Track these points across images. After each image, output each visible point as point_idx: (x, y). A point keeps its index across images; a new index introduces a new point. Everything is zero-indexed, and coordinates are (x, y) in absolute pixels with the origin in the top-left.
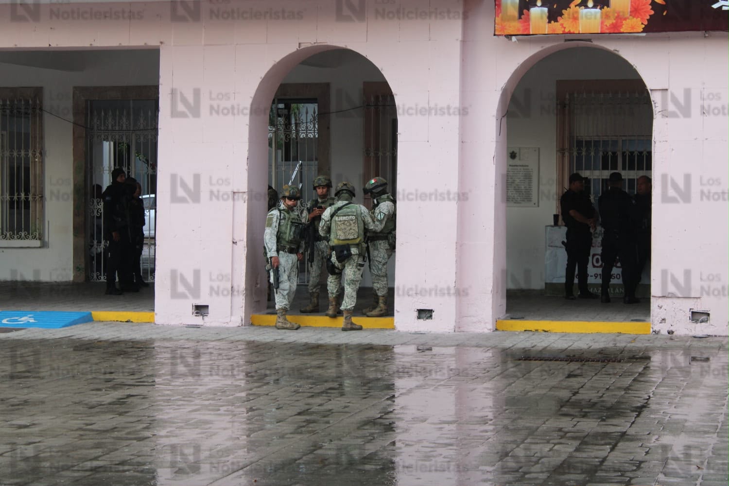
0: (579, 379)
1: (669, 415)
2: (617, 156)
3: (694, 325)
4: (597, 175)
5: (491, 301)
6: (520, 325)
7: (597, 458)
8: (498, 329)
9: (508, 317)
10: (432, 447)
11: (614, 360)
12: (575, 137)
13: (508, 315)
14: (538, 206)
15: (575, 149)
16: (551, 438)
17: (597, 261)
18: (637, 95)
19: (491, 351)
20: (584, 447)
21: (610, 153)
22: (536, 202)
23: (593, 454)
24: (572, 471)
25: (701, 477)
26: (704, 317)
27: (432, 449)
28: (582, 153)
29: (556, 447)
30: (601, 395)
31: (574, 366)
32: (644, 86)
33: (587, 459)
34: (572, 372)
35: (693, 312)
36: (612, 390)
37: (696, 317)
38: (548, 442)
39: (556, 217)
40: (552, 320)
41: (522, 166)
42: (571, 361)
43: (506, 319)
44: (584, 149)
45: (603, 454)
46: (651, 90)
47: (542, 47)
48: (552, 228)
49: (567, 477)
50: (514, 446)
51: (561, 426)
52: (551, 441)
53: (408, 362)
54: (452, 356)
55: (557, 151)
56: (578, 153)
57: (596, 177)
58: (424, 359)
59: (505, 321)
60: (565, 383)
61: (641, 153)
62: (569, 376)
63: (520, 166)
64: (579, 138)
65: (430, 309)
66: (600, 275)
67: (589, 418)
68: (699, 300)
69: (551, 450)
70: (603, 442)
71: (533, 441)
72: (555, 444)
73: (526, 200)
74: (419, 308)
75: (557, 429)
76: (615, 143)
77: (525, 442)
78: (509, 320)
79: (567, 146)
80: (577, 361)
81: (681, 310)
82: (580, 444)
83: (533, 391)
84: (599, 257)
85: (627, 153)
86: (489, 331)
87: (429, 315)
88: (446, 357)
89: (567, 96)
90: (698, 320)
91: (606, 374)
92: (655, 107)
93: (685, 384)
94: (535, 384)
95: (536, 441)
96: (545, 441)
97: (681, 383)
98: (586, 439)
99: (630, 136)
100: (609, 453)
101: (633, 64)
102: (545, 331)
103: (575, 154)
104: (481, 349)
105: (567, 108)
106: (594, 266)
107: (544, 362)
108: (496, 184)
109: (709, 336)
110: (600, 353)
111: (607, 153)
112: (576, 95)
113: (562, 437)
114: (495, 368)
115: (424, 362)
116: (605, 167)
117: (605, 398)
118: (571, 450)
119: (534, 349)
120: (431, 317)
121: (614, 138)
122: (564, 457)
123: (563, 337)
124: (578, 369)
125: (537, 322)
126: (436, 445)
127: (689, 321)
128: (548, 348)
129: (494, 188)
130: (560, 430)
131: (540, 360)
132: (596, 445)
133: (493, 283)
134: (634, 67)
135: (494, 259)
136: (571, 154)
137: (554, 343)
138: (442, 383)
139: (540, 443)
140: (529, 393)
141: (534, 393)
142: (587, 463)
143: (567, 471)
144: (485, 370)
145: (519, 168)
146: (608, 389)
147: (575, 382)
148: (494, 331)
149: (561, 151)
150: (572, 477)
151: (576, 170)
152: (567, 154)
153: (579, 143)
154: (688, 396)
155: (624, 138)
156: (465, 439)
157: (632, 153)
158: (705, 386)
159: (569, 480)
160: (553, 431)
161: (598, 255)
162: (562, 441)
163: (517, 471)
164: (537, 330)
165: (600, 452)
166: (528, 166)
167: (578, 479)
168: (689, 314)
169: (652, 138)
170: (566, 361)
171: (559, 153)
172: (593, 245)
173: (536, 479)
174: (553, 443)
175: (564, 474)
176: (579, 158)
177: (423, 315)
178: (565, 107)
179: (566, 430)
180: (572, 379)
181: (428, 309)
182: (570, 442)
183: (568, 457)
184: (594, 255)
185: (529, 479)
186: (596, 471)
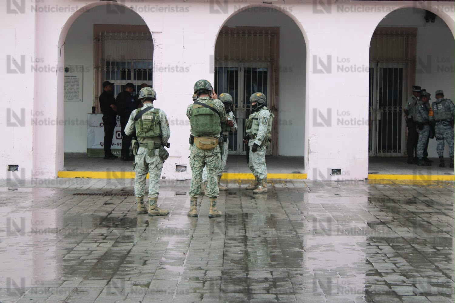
0: (111, 206)
1: (166, 225)
2: (131, 71)
3: (178, 173)
4: (119, 83)
5: (54, 160)
6: (73, 174)
7: (126, 250)
8: (59, 176)
9: (65, 169)
10: (26, 247)
11: (131, 194)
12: (105, 60)
13: (65, 168)
14: (82, 101)
15: (105, 67)
16: (97, 239)
17: (119, 135)
18: (143, 35)
19: (56, 190)
20: (117, 244)
21: (126, 70)
22: (81, 99)
23: (123, 248)
24: (112, 258)
25: (186, 259)
26: (183, 168)
27: (25, 248)
28: (109, 69)
29: (101, 245)
30: (125, 214)
31: (107, 198)
32: (148, 29)
33: (119, 251)
34: (107, 201)
35: (176, 166)
36: (132, 211)
37: (179, 168)
38: (96, 242)
39: (94, 108)
40: (93, 171)
41: (73, 77)
42: (105, 195)
43: (64, 170)
44: (111, 67)
45: (128, 248)
46: (152, 32)
47: (86, 4)
48: (92, 115)
49: (108, 261)
50: (76, 245)
51: (102, 233)
52: (98, 242)
53: (5, 197)
54: (31, 193)
55: (94, 68)
56: (107, 69)
57: (118, 84)
58: (14, 195)
59: (63, 172)
60: (103, 208)
61: (145, 70)
62: (105, 204)
63: (71, 77)
64: (108, 60)
65: (16, 164)
66: (121, 143)
67: (119, 228)
68: (180, 158)
69: (98, 246)
70: (128, 241)
71: (87, 242)
72: (100, 243)
73: (75, 98)
74: (9, 164)
75: (101, 234)
76: (129, 63)
77: (82, 242)
78: (65, 171)
79: (100, 65)
80: (109, 195)
81: (170, 164)
82: (115, 243)
83: (84, 213)
84: (120, 133)
85: (137, 69)
86: (54, 178)
87: (16, 168)
88: (28, 194)
89: (100, 34)
90: (180, 170)
91: (127, 203)
92: (155, 42)
93: (174, 207)
94: (85, 209)
95: (89, 241)
96: (94, 242)
97: (172, 207)
98: (118, 240)
99: (139, 59)
100: (133, 247)
101: (141, 16)
102: (88, 178)
103: (105, 69)
104: (50, 189)
105: (100, 41)
106: (117, 138)
107: (89, 196)
108: (58, 88)
109: (186, 179)
110: (122, 190)
111: (125, 69)
112: (105, 34)
113: (104, 239)
114: (59, 200)
115: (14, 197)
116: (123, 78)
117: (128, 216)
118: (110, 246)
119: (82, 188)
120: (17, 169)
121: (129, 61)
122: (105, 250)
123: (99, 181)
124: (110, 199)
125: (84, 172)
126: (28, 245)
127: (174, 171)
128: (91, 188)
129: (56, 90)
130: (102, 235)
131: (87, 195)
132: (124, 243)
133: (56, 148)
134: (142, 18)
135: (57, 134)
136: (102, 70)
137: (94, 184)
138: (28, 209)
139: (91, 243)
140: (82, 214)
141: (85, 214)
142: (119, 253)
143: (108, 258)
144: (53, 201)
145: (70, 78)
146: (129, 211)
147: (109, 208)
148: (56, 178)
149: (97, 67)
150: (111, 261)
151: (106, 79)
152: (100, 70)
153: (108, 63)
154: (176, 214)
155: (135, 61)
156: (45, 241)
157: (140, 70)
158: (185, 208)
159: (110, 263)
160: (98, 236)
161: (119, 131)
162: (105, 241)
163: (79, 259)
164: (83, 177)
165: (127, 247)
166: (76, 77)
167: (115, 262)
168: (175, 167)
169: (153, 61)
170: (102, 195)
171: (95, 69)
172: (117, 125)
173: (91, 263)
174: (98, 243)
175: (107, 259)
176: (108, 72)
177: (12, 168)
178: (99, 40)
179: (106, 235)
180: (107, 206)
181: (15, 164)
182: (109, 241)
183: (109, 250)
184: (117, 132)
185: (86, 263)
186: (126, 258)
